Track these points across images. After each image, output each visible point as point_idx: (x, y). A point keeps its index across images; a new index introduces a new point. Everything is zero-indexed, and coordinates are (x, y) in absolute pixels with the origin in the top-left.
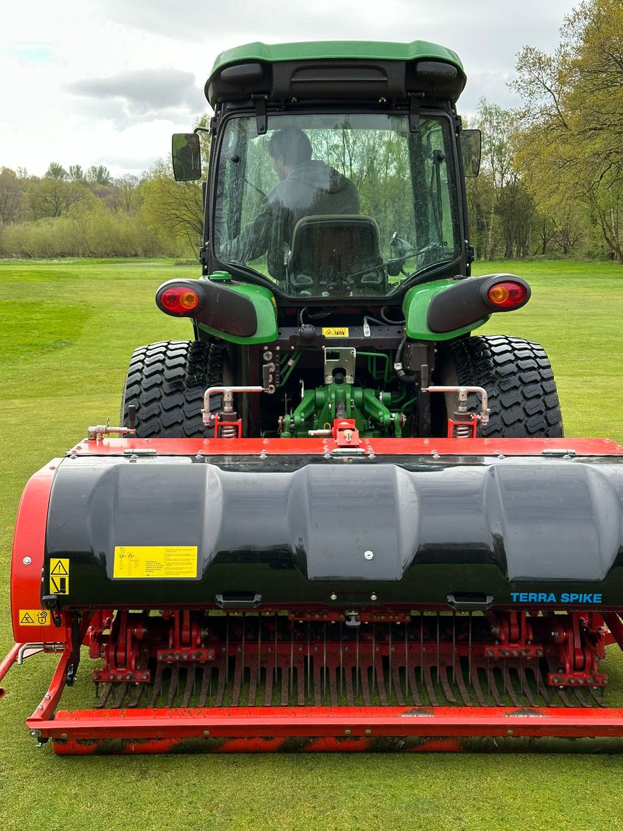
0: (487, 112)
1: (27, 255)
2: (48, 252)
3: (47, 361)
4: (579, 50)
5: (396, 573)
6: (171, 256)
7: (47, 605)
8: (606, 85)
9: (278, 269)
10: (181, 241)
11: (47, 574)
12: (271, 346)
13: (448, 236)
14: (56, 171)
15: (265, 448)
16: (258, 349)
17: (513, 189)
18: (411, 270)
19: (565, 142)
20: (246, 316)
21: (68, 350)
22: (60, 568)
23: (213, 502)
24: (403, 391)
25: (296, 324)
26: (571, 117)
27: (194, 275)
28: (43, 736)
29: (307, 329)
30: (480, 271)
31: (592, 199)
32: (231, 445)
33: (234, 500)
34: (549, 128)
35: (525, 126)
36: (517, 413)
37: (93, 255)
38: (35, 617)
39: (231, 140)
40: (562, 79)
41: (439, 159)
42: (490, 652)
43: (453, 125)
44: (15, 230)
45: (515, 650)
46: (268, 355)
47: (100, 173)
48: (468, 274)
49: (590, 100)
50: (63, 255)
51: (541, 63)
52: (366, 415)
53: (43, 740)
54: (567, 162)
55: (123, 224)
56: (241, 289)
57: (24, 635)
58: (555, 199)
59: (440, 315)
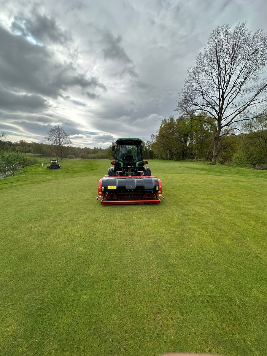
0: (148, 142)
1: (91, 158)
2: (94, 158)
3: (94, 172)
4: (158, 135)
5: (135, 188)
6: (109, 158)
7: (102, 192)
8: (162, 139)
9: (123, 160)
10: (110, 157)
11: (102, 189)
12: (123, 168)
13: (140, 157)
14: (95, 148)
15: (122, 177)
16: (121, 168)
17: (151, 150)
18: (137, 160)
19: (157, 145)
20: (120, 165)
21: (96, 170)
22: (103, 188)
23: (117, 182)
24: (136, 172)
25: (125, 166)
26: (158, 142)
27: (114, 161)
28: (102, 203)
29: (126, 166)
30: (144, 160)
31: (160, 152)
32: (119, 177)
33: (119, 182)
34: (155, 144)
35: (152, 143)
36: (147, 174)
37: (100, 158)
38: (101, 193)
39: (118, 147)
40: (156, 138)
41: (139, 149)
42: (143, 197)
43: (141, 146)
44: (90, 155)
45: (146, 197)
46: (122, 169)
47: (100, 148)
48: (142, 160)
49: (160, 140)
50: (96, 158)
51: (154, 136)
52: (132, 175)
53: (102, 204)
54: (157, 148)
55: (103, 154)
56: (119, 162)
57: (99, 195)
58: (156, 152)
59: (139, 165)
